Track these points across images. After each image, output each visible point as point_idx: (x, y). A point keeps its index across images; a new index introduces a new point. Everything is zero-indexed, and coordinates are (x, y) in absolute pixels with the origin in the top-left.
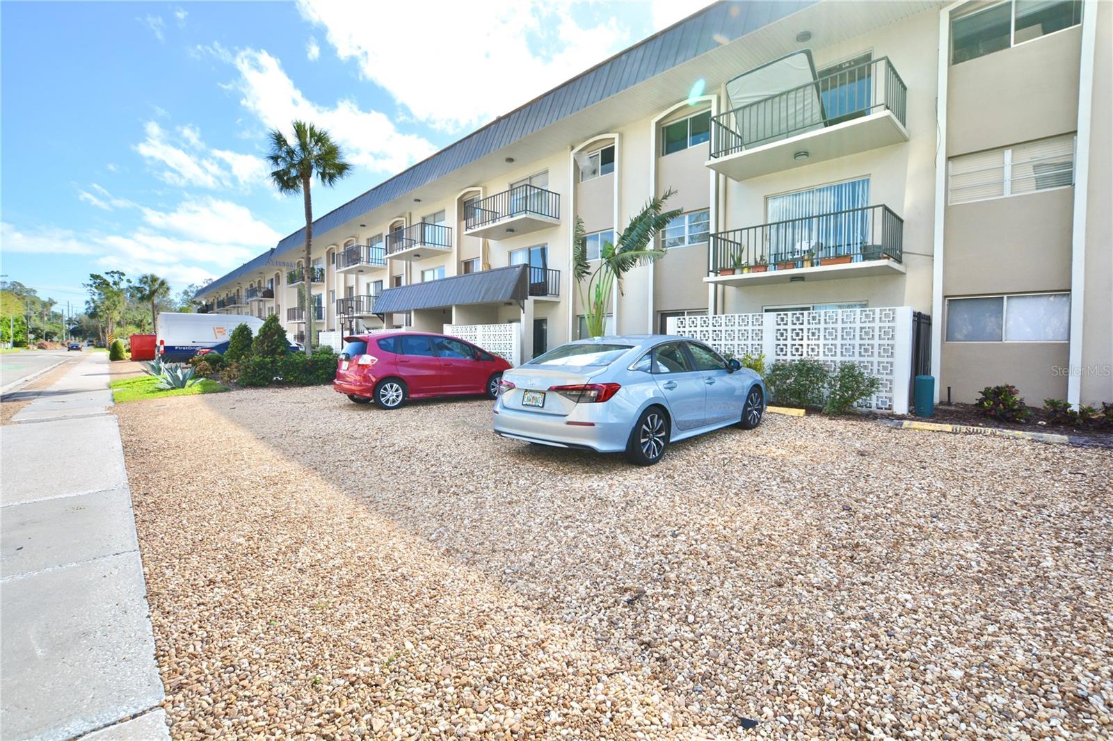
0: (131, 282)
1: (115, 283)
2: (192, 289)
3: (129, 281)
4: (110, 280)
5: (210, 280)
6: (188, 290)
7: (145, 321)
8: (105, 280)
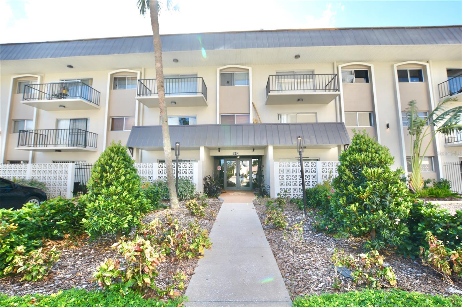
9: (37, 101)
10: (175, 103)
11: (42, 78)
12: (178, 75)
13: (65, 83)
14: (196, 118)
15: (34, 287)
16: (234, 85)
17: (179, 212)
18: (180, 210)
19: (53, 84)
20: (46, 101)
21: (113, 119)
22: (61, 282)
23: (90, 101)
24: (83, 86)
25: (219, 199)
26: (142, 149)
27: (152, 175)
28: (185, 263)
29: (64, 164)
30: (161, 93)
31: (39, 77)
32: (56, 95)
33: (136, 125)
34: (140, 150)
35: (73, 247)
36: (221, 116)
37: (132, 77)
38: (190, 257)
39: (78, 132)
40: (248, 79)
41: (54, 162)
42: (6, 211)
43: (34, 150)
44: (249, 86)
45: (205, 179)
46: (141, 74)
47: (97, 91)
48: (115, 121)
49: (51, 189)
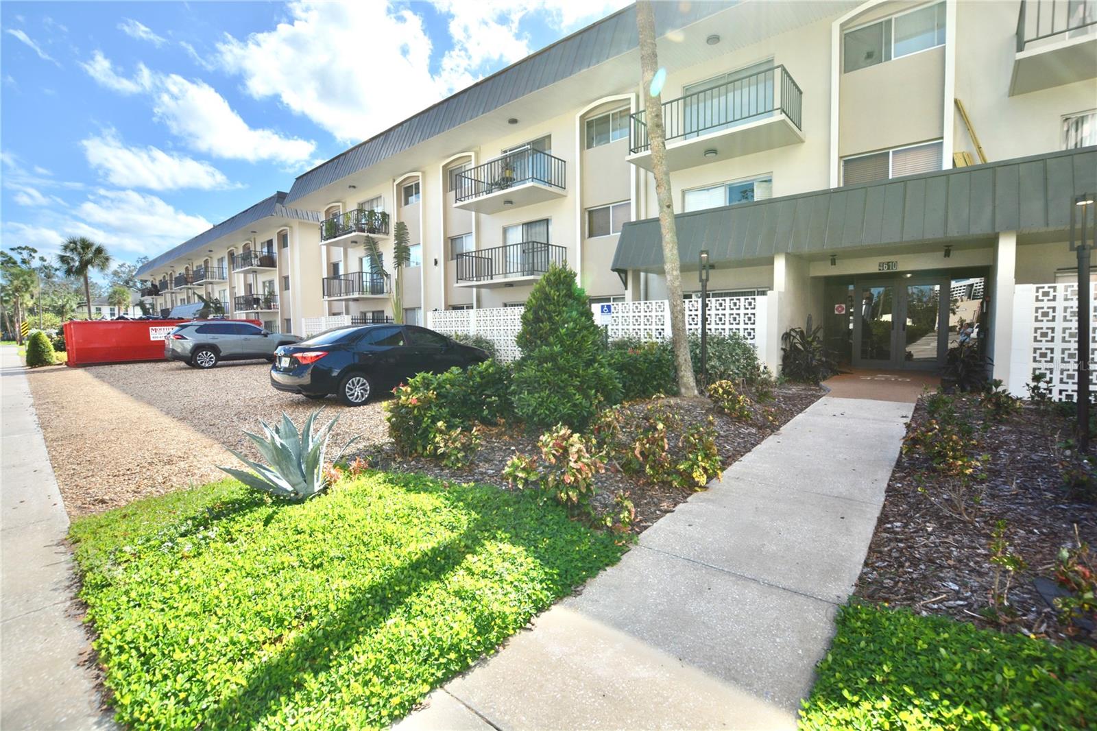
0: (45, 261)
1: (24, 261)
2: (123, 269)
3: (42, 259)
4: (17, 257)
5: (146, 258)
6: (119, 270)
7: (68, 306)
8: (11, 258)
9: (474, 199)
10: (715, 151)
11: (477, 154)
12: (722, 77)
13: (510, 157)
14: (770, 181)
15: (454, 475)
16: (888, 58)
17: (695, 404)
18: (697, 400)
19: (491, 163)
20: (484, 196)
21: (591, 213)
22: (480, 477)
23: (550, 184)
24: (535, 156)
25: (820, 389)
26: (647, 272)
27: (662, 327)
28: (663, 492)
29: (516, 308)
30: (656, 143)
31: (472, 154)
32: (496, 184)
33: (633, 219)
34: (642, 275)
35: (506, 438)
36: (846, 162)
37: (621, 112)
38: (675, 484)
39: (533, 248)
40: (942, 26)
41: (505, 305)
42: (426, 375)
43: (478, 287)
44: (944, 48)
45: (786, 337)
46: (638, 97)
47: (559, 159)
48: (595, 215)
49: (502, 352)
